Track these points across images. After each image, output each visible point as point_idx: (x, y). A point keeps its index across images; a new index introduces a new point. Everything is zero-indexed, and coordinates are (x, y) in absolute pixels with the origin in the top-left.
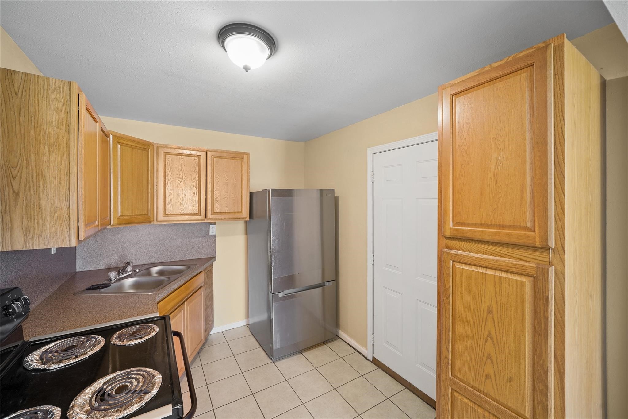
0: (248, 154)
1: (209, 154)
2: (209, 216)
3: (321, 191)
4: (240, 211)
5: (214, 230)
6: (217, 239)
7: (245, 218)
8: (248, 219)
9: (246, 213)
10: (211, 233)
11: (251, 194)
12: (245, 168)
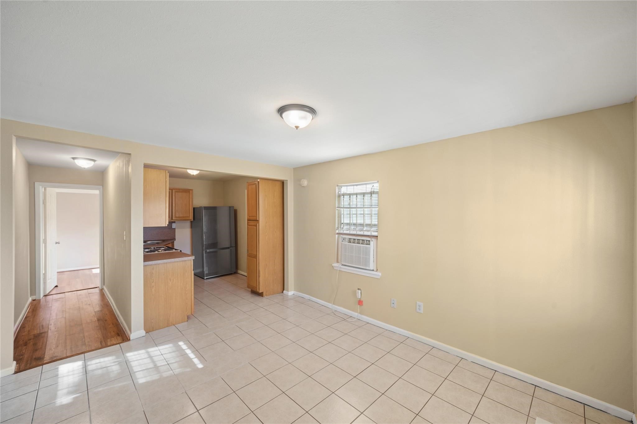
0: (192, 190)
1: (174, 191)
2: (174, 218)
3: (230, 207)
4: (188, 216)
5: (175, 226)
6: (176, 230)
7: (191, 220)
8: (192, 220)
9: (191, 217)
10: (173, 227)
11: (194, 209)
12: (191, 196)
